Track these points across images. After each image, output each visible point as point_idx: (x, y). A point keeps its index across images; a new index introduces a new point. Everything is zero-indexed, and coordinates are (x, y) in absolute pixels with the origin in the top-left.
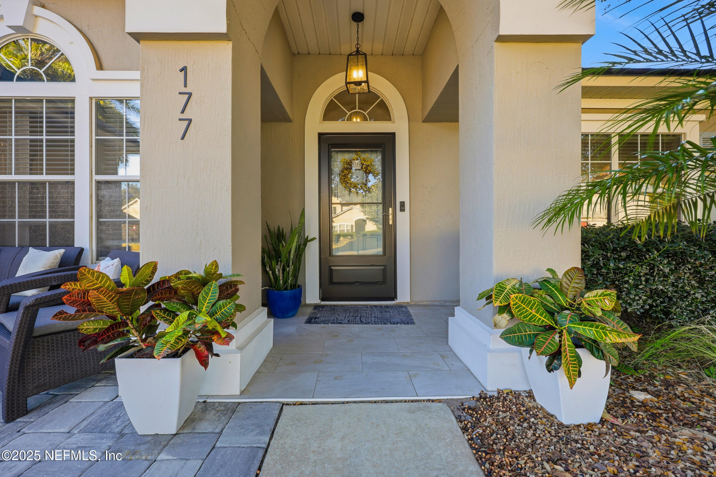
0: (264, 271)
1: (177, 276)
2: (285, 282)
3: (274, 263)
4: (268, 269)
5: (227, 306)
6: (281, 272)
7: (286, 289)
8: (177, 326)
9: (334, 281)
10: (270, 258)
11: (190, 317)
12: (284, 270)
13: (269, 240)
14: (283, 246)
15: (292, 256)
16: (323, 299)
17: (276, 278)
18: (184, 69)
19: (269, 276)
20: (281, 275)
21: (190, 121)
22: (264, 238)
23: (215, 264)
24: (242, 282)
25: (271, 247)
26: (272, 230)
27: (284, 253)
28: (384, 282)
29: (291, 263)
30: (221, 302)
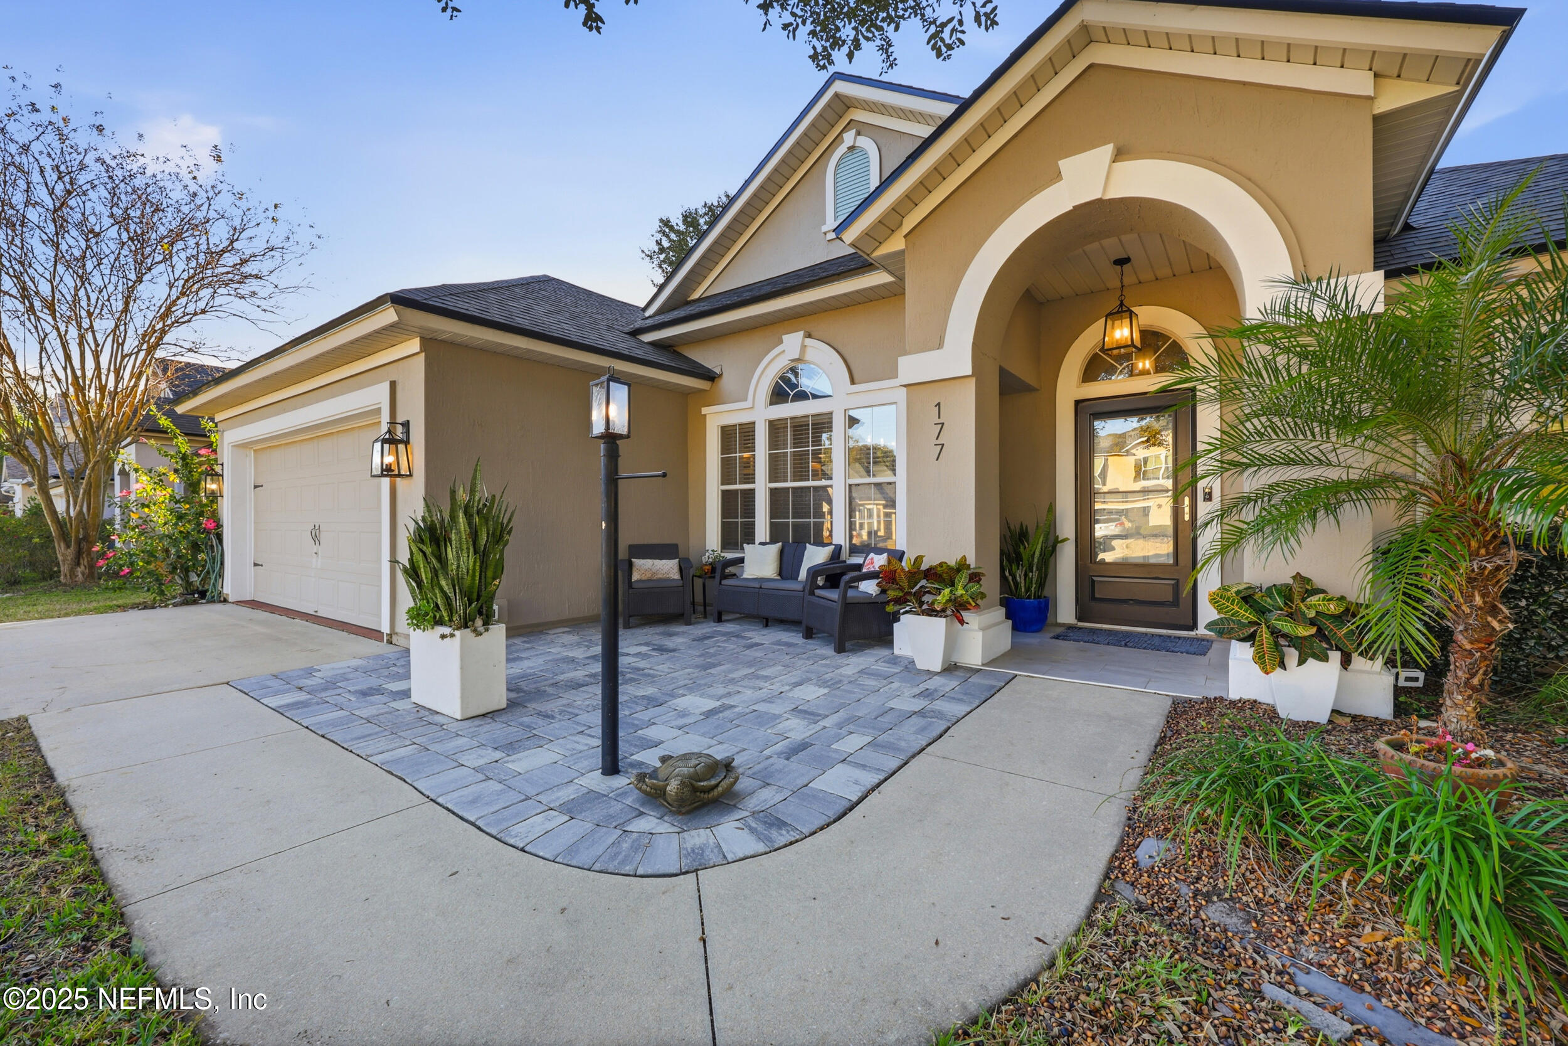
0: (1003, 577)
1: (941, 565)
2: (1028, 590)
3: (1014, 567)
4: (1007, 574)
5: (974, 588)
6: (1023, 577)
7: (1029, 597)
8: (944, 596)
9: (1097, 596)
10: (1010, 562)
11: (951, 592)
12: (1026, 575)
13: (1009, 540)
14: (1025, 548)
15: (1036, 560)
16: (1080, 618)
17: (1017, 584)
18: (939, 404)
19: (1009, 583)
20: (1023, 582)
21: (943, 445)
22: (1003, 538)
23: (964, 557)
24: (983, 575)
25: (1011, 549)
26: (1012, 527)
27: (1025, 557)
28: (1175, 602)
29: (1034, 568)
30: (971, 584)
